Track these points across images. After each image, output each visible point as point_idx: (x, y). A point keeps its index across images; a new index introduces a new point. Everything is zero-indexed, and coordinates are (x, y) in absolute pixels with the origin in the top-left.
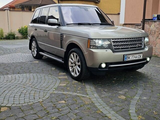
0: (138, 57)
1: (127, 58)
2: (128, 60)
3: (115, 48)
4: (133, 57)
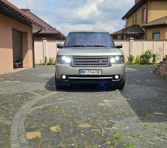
0: (95, 72)
1: (83, 72)
2: (84, 74)
3: (74, 63)
4: (89, 72)
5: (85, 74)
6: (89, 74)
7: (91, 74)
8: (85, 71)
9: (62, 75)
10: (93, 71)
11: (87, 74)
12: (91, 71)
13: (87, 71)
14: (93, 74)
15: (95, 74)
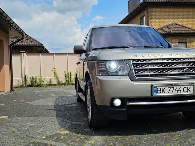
0: (182, 91)
3: (137, 74)
4: (172, 89)
5: (164, 94)
6: (170, 94)
7: (175, 93)
8: (163, 88)
9: (113, 99)
10: (179, 87)
11: (167, 94)
12: (175, 87)
13: (167, 89)
14: (179, 93)
15: (183, 93)
